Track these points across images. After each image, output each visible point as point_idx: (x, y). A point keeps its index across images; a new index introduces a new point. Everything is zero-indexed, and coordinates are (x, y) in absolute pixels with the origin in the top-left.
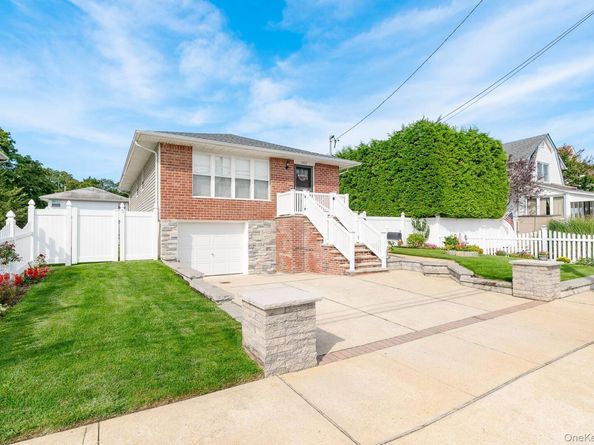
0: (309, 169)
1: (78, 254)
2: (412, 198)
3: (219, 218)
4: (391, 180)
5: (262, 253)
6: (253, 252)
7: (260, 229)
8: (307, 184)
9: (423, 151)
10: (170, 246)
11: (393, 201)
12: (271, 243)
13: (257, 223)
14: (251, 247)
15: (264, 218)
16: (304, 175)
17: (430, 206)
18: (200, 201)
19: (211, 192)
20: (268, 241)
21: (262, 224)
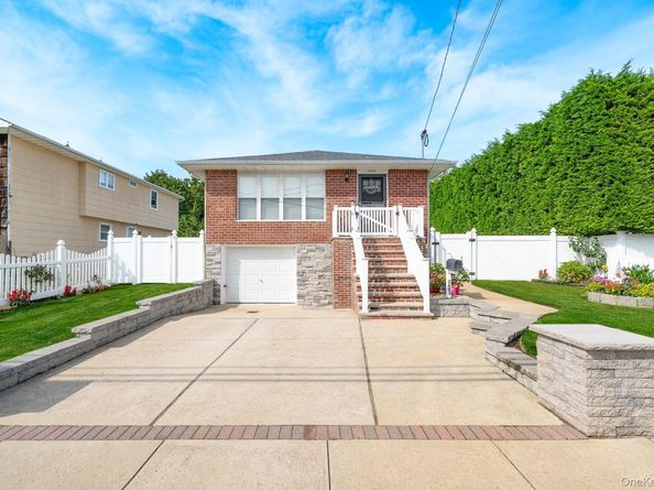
0: (381, 178)
1: (141, 276)
2: (571, 205)
3: (263, 242)
4: (542, 180)
5: (313, 281)
6: (302, 279)
7: (310, 254)
8: (378, 198)
9: (585, 126)
10: (214, 271)
11: (547, 211)
12: (325, 270)
13: (308, 246)
14: (301, 274)
15: (317, 241)
16: (374, 187)
17: (600, 215)
18: (244, 224)
19: (256, 215)
20: (320, 268)
21: (313, 248)
